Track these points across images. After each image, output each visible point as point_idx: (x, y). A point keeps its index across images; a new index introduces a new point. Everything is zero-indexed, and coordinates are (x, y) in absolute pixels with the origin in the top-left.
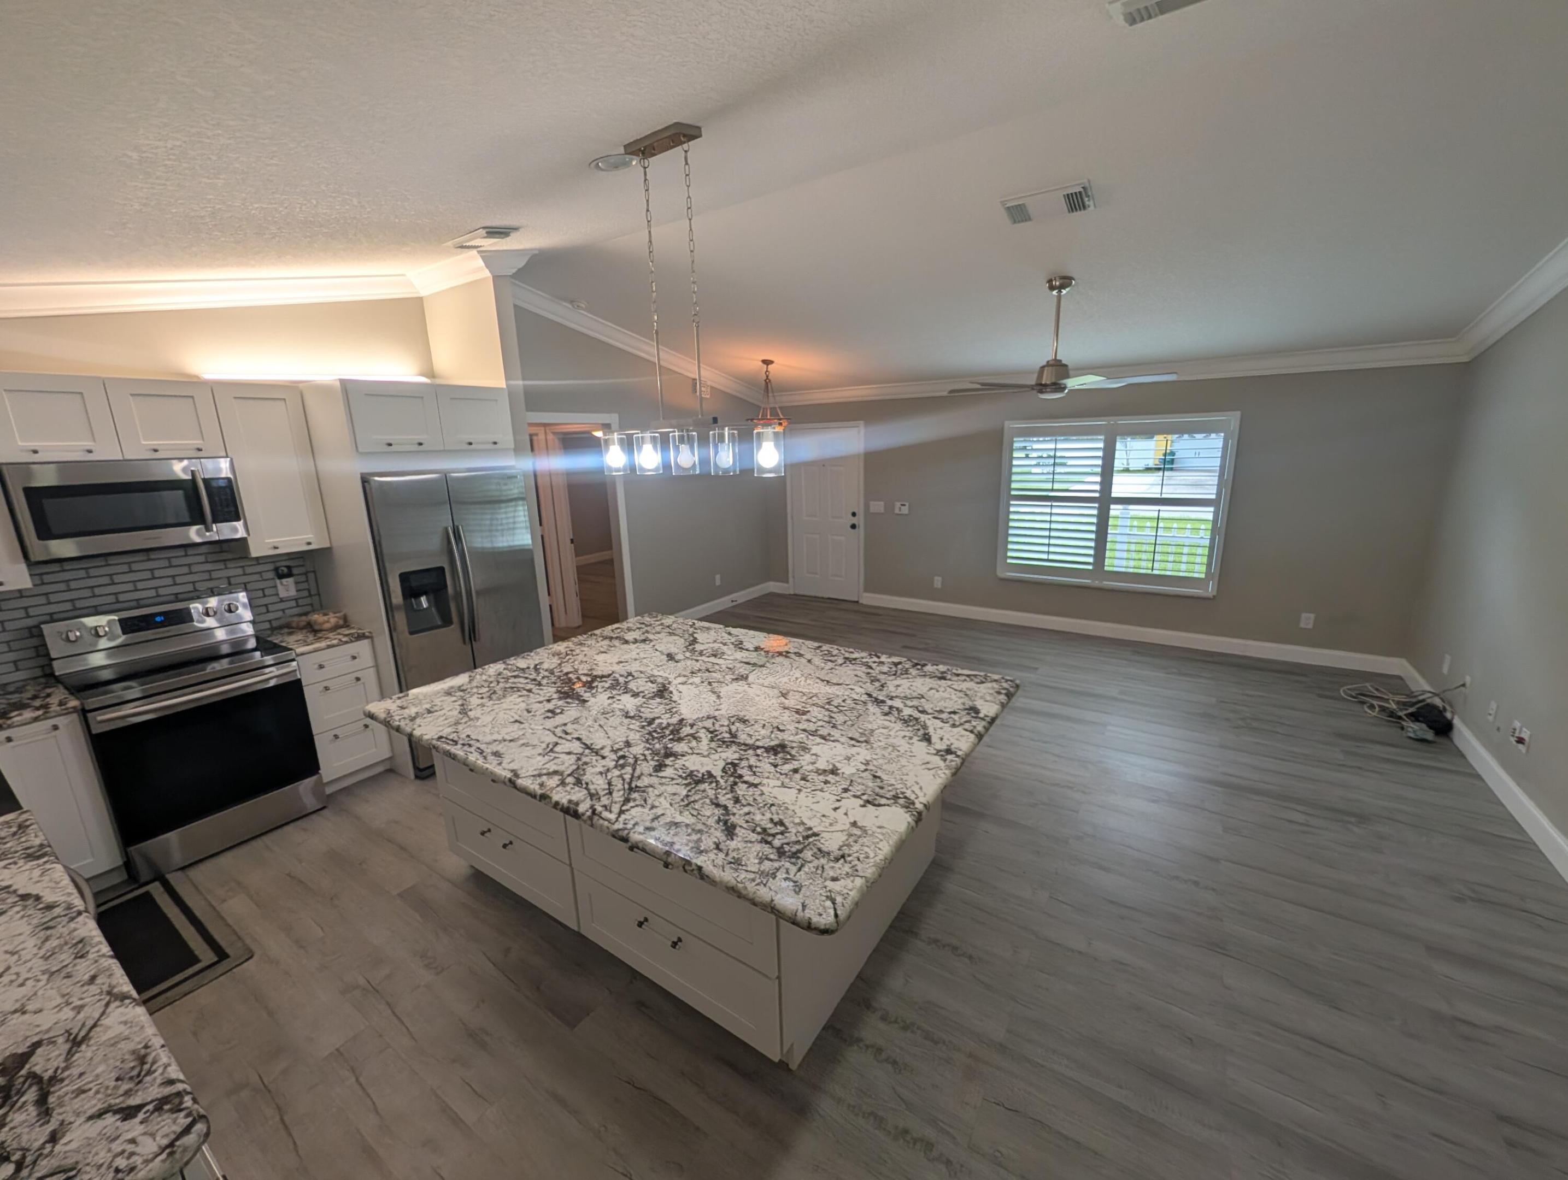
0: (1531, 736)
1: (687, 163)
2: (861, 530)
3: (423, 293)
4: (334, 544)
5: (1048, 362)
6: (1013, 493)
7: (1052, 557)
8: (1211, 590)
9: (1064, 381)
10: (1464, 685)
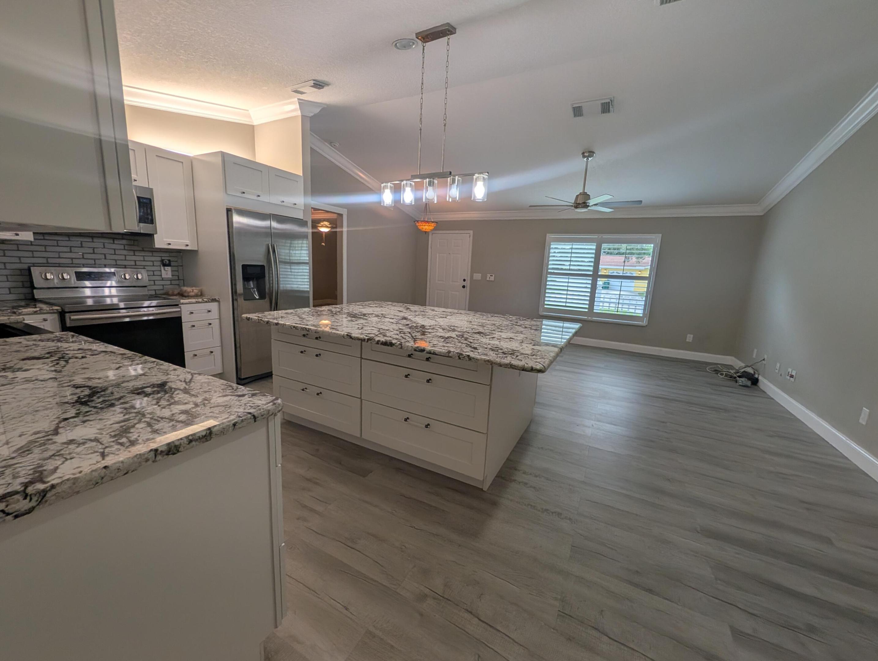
0: (796, 373)
1: (448, 45)
2: (468, 289)
3: (255, 123)
4: (200, 249)
5: (580, 193)
6: (549, 271)
7: (567, 305)
8: (645, 323)
9: (589, 201)
10: (764, 360)
